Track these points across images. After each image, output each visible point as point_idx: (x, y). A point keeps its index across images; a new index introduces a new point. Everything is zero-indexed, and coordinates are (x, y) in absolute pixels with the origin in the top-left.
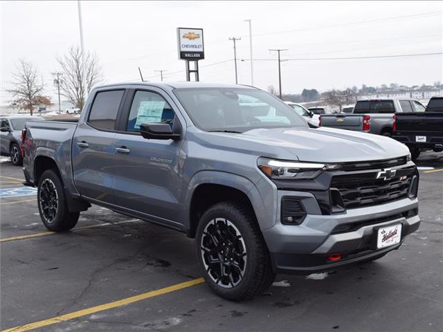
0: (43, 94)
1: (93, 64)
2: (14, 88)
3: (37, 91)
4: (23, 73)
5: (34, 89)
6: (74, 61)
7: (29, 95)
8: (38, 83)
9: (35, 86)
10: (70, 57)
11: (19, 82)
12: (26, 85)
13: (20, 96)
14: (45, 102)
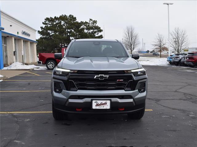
0: (166, 46)
1: (184, 34)
2: (155, 44)
3: (164, 45)
4: (159, 38)
5: (162, 44)
6: (176, 33)
7: (160, 47)
8: (164, 42)
9: (163, 43)
10: (175, 32)
11: (156, 42)
12: (159, 43)
13: (157, 47)
14: (166, 49)
